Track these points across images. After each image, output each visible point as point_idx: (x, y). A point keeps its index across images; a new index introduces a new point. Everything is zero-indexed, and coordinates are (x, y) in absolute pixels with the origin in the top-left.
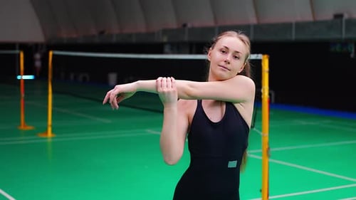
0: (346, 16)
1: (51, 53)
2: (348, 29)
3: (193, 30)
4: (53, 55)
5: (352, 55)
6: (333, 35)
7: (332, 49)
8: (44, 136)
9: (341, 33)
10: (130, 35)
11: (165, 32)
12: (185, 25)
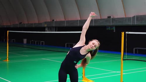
0: (112, 17)
1: (8, 31)
2: (112, 22)
3: (56, 22)
4: (9, 32)
5: (114, 31)
6: (107, 24)
7: (107, 29)
8: (6, 61)
9: (110, 23)
10: (32, 24)
11: (46, 23)
12: (53, 20)
